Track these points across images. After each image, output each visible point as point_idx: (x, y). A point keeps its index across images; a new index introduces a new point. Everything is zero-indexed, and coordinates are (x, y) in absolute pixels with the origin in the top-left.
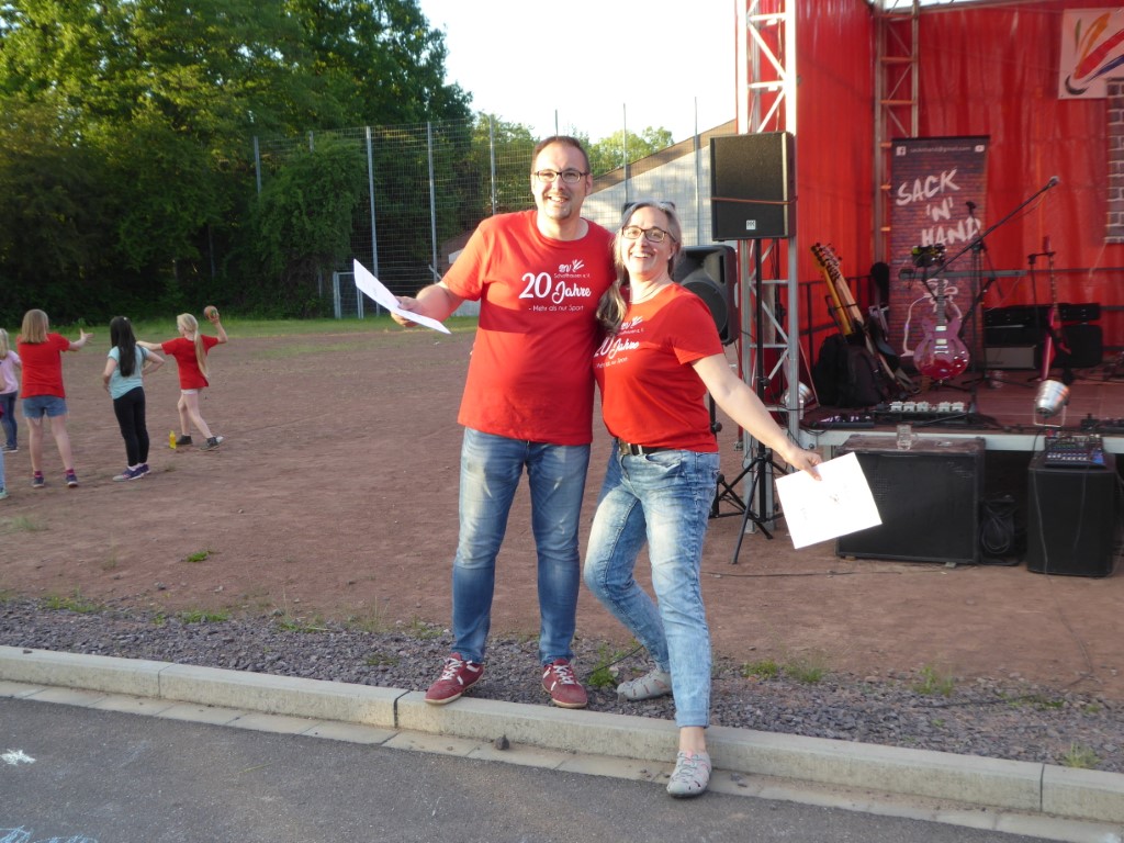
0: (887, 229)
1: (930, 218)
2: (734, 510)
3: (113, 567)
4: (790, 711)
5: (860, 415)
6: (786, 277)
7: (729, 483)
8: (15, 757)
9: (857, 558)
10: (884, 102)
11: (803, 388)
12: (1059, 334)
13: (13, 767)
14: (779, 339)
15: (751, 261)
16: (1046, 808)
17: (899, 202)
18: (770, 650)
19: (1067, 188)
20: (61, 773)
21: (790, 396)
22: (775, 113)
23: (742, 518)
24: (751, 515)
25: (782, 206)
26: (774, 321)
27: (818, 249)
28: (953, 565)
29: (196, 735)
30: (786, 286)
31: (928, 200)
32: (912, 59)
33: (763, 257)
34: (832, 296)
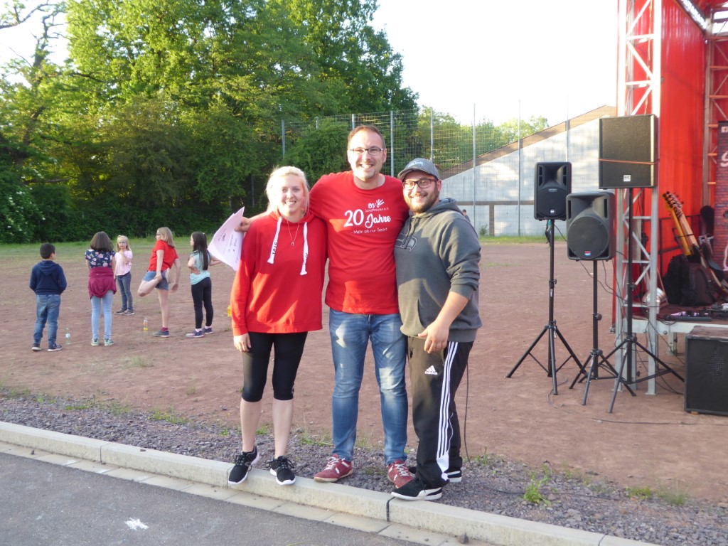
0: (714, 183)
2: (608, 375)
3: (193, 393)
4: (675, 530)
5: (700, 312)
6: (649, 214)
7: (605, 355)
8: (134, 524)
9: (700, 413)
10: (712, 96)
11: (660, 292)
13: (134, 530)
14: (643, 257)
15: (625, 202)
18: (643, 478)
20: (165, 538)
21: (651, 297)
22: (644, 102)
23: (616, 381)
24: (621, 380)
25: (650, 165)
26: (640, 245)
27: (668, 196)
29: (252, 517)
30: (649, 220)
33: (635, 200)
34: (677, 229)
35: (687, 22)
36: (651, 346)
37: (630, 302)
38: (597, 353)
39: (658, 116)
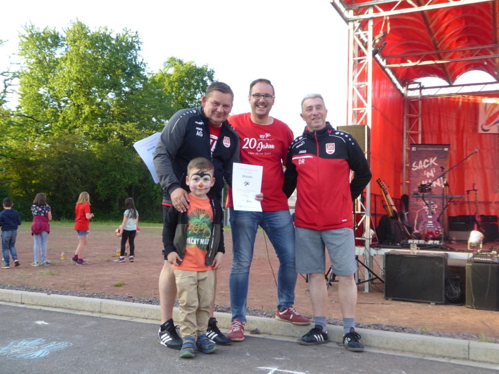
0: (408, 182)
1: (426, 176)
3: (84, 286)
9: (393, 300)
10: (408, 131)
11: (372, 232)
12: (480, 223)
13: (40, 324)
14: (362, 210)
16: (471, 358)
17: (413, 169)
19: (483, 169)
20: (59, 327)
21: (366, 234)
22: (363, 119)
26: (360, 203)
27: (379, 181)
28: (434, 304)
31: (425, 169)
32: (419, 115)
34: (384, 201)
35: (392, 87)
36: (367, 262)
39: (370, 127)
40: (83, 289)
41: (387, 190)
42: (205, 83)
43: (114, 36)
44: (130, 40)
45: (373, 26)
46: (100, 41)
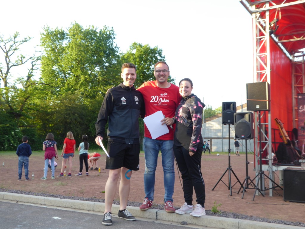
0: (297, 120)
2: (253, 187)
6: (268, 122)
9: (290, 202)
10: (295, 85)
11: (273, 154)
13: (56, 219)
14: (266, 140)
15: (258, 118)
17: (300, 111)
20: (68, 221)
21: (269, 157)
22: (264, 79)
23: (255, 190)
24: (258, 189)
25: (266, 102)
26: (264, 135)
27: (276, 120)
30: (268, 125)
32: (303, 74)
33: (261, 117)
34: (281, 133)
35: (283, 56)
36: (270, 176)
37: (261, 158)
38: (248, 178)
39: (270, 83)
40: (82, 194)
41: (282, 126)
42: (156, 58)
43: (98, 31)
44: (108, 33)
45: (269, 15)
46: (90, 35)
